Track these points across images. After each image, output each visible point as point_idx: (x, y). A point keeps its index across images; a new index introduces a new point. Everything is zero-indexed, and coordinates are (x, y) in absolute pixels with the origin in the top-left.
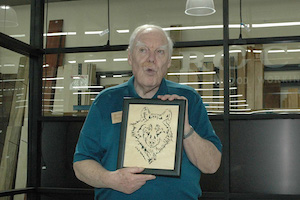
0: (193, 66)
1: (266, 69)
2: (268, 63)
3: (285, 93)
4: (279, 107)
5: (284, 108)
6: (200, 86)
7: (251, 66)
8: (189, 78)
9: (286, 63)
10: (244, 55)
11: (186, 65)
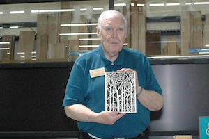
0: (83, 18)
1: (148, 20)
2: (149, 15)
3: (164, 42)
4: (160, 54)
5: (164, 54)
6: (90, 37)
7: (135, 17)
8: (80, 29)
9: (166, 15)
10: (128, 7)
11: (77, 17)
